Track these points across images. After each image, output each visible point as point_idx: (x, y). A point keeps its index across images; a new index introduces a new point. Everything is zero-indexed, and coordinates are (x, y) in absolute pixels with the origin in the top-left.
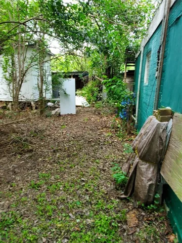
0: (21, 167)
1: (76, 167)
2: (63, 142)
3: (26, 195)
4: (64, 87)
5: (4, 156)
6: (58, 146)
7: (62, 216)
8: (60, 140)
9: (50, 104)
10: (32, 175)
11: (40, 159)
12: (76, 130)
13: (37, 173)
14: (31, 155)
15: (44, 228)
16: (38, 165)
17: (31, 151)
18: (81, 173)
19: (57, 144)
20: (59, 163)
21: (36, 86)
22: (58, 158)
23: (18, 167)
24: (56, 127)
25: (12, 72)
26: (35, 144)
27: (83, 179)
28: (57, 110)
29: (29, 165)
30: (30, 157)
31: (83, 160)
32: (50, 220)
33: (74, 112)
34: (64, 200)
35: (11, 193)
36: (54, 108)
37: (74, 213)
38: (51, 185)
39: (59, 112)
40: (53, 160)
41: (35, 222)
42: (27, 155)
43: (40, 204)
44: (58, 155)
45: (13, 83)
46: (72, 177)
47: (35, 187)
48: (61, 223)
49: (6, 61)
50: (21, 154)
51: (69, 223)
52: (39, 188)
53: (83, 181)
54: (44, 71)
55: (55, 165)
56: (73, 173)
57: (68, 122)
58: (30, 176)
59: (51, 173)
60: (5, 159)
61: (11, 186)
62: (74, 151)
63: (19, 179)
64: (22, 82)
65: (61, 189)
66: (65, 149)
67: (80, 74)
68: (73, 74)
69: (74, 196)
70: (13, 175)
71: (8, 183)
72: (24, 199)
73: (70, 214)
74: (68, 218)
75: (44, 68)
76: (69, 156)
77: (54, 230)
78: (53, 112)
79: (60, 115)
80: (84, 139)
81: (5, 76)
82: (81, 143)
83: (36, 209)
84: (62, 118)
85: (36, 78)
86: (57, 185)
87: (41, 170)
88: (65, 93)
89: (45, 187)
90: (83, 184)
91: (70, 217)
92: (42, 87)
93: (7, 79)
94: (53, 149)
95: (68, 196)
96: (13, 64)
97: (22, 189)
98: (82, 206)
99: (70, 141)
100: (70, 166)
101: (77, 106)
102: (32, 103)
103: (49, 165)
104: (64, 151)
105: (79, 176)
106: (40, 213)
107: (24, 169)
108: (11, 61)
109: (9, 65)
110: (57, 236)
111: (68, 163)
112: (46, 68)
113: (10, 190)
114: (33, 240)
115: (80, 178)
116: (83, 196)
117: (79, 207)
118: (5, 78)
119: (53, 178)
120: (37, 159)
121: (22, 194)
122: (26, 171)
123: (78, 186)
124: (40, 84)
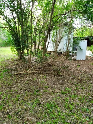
0: (57, 82)
1: (85, 89)
2: (78, 74)
3: (59, 96)
4: (80, 45)
5: (50, 76)
6: (75, 76)
7: (78, 113)
8: (76, 73)
9: (71, 54)
10: (62, 87)
11: (66, 81)
12: (85, 69)
13: (64, 87)
14: (61, 77)
15: (68, 115)
16: (65, 83)
17: (61, 76)
18: (89, 94)
19: (74, 74)
20: (75, 85)
21: (66, 44)
22: (75, 82)
23: (56, 82)
24: (74, 66)
25: (56, 38)
26: (63, 73)
27: (90, 97)
28: (74, 57)
29: (60, 82)
30: (61, 79)
31: (90, 86)
32: (71, 112)
33: (84, 59)
34: (79, 105)
35: (53, 93)
36: (73, 56)
37: (85, 114)
38: (71, 95)
39: (75, 58)
40: (72, 83)
41: (64, 110)
42: (60, 77)
43: (66, 102)
44: (75, 80)
45: (56, 43)
46: (83, 94)
47: (64, 94)
48: (78, 117)
49: (54, 33)
50: (57, 76)
51: (82, 118)
52: (66, 95)
53: (90, 98)
54: (70, 37)
55: (74, 85)
56: (84, 92)
57: (81, 64)
58: (61, 87)
59: (71, 89)
60: (50, 77)
61: (53, 90)
62: (84, 80)
63: (56, 87)
64: (60, 43)
65: (77, 98)
66: (79, 78)
67: (90, 38)
68: (86, 38)
69: (84, 105)
70: (53, 85)
71: (52, 88)
72: (58, 97)
73: (83, 114)
74: (81, 115)
75: (71, 35)
76: (81, 82)
77: (74, 118)
78: (73, 58)
79: (76, 60)
80: (90, 75)
81: (52, 39)
82: (89, 77)
83: (64, 104)
84: (77, 61)
85: (66, 40)
86: (74, 96)
87: (66, 86)
88: (81, 49)
89: (68, 95)
90: (90, 100)
91: (82, 115)
92: (68, 45)
93: (53, 41)
94: (72, 77)
95: (81, 104)
96: (56, 34)
97: (57, 92)
98: (90, 112)
99: (82, 75)
100: (82, 88)
101: (86, 56)
102: (62, 53)
103: (70, 85)
104: (79, 79)
105: (87, 95)
106: (67, 107)
107: (58, 83)
108: (56, 33)
109: (55, 35)
110: (75, 122)
111: (81, 86)
112: (72, 35)
113: (52, 91)
114: (63, 119)
115: (88, 96)
116: (90, 107)
117: (88, 112)
118: (52, 41)
119: (72, 91)
120: (64, 80)
121: (58, 95)
122: (59, 85)
123: (87, 101)
124: (68, 43)
